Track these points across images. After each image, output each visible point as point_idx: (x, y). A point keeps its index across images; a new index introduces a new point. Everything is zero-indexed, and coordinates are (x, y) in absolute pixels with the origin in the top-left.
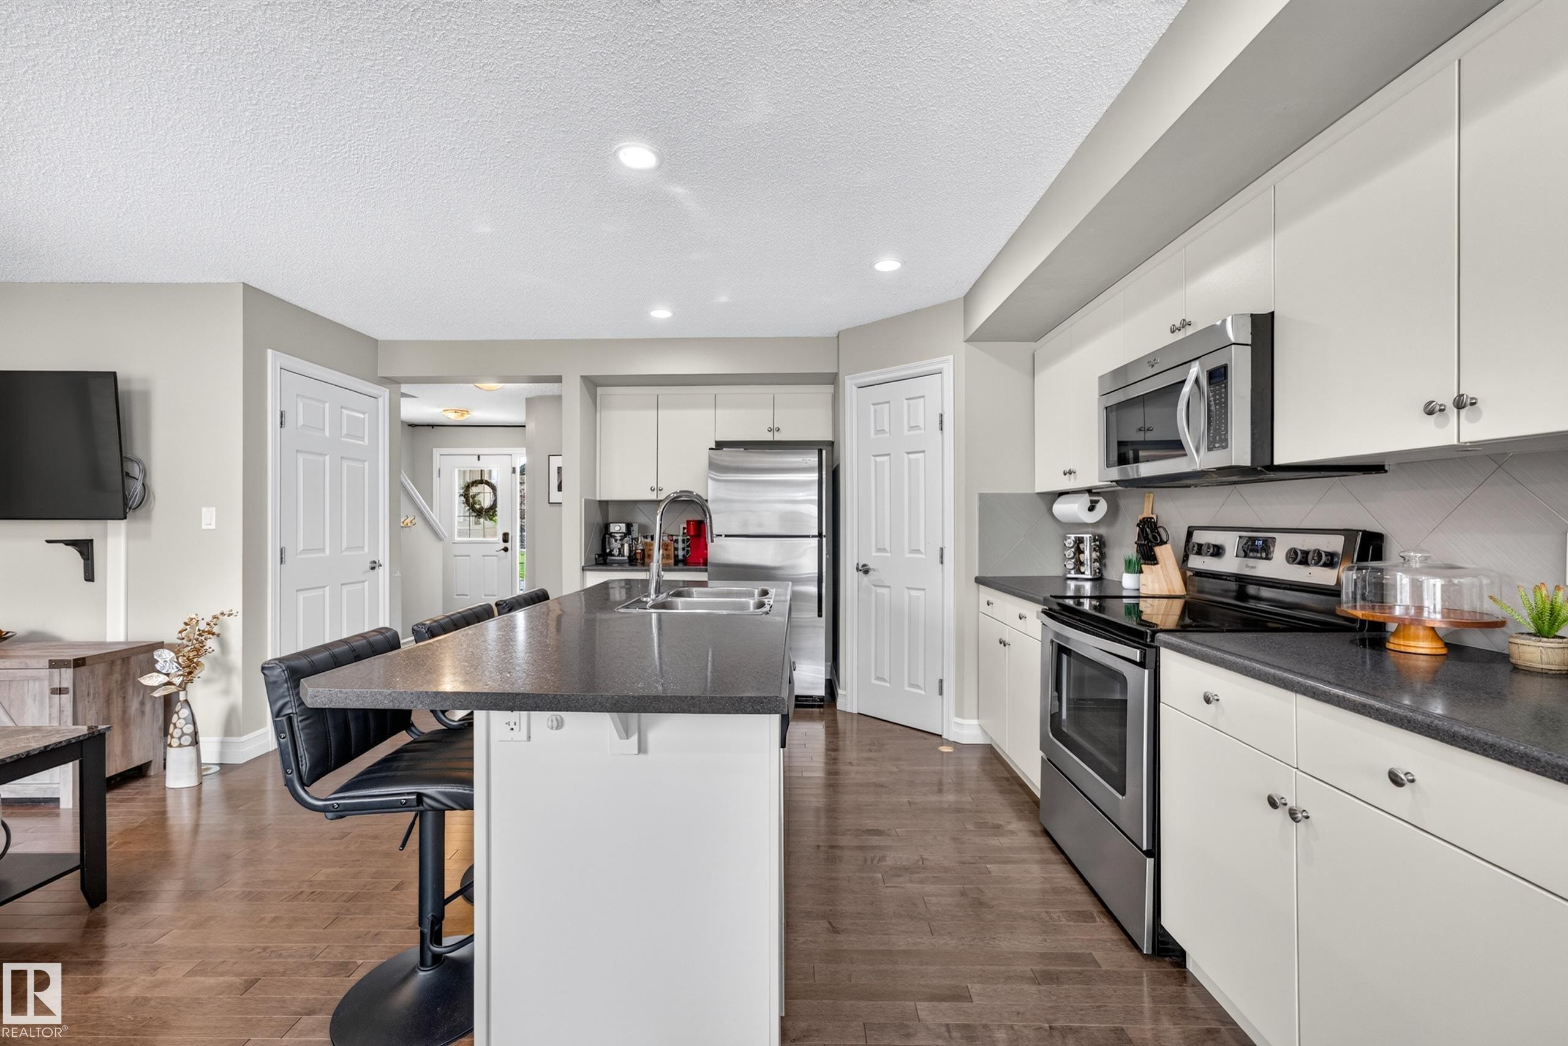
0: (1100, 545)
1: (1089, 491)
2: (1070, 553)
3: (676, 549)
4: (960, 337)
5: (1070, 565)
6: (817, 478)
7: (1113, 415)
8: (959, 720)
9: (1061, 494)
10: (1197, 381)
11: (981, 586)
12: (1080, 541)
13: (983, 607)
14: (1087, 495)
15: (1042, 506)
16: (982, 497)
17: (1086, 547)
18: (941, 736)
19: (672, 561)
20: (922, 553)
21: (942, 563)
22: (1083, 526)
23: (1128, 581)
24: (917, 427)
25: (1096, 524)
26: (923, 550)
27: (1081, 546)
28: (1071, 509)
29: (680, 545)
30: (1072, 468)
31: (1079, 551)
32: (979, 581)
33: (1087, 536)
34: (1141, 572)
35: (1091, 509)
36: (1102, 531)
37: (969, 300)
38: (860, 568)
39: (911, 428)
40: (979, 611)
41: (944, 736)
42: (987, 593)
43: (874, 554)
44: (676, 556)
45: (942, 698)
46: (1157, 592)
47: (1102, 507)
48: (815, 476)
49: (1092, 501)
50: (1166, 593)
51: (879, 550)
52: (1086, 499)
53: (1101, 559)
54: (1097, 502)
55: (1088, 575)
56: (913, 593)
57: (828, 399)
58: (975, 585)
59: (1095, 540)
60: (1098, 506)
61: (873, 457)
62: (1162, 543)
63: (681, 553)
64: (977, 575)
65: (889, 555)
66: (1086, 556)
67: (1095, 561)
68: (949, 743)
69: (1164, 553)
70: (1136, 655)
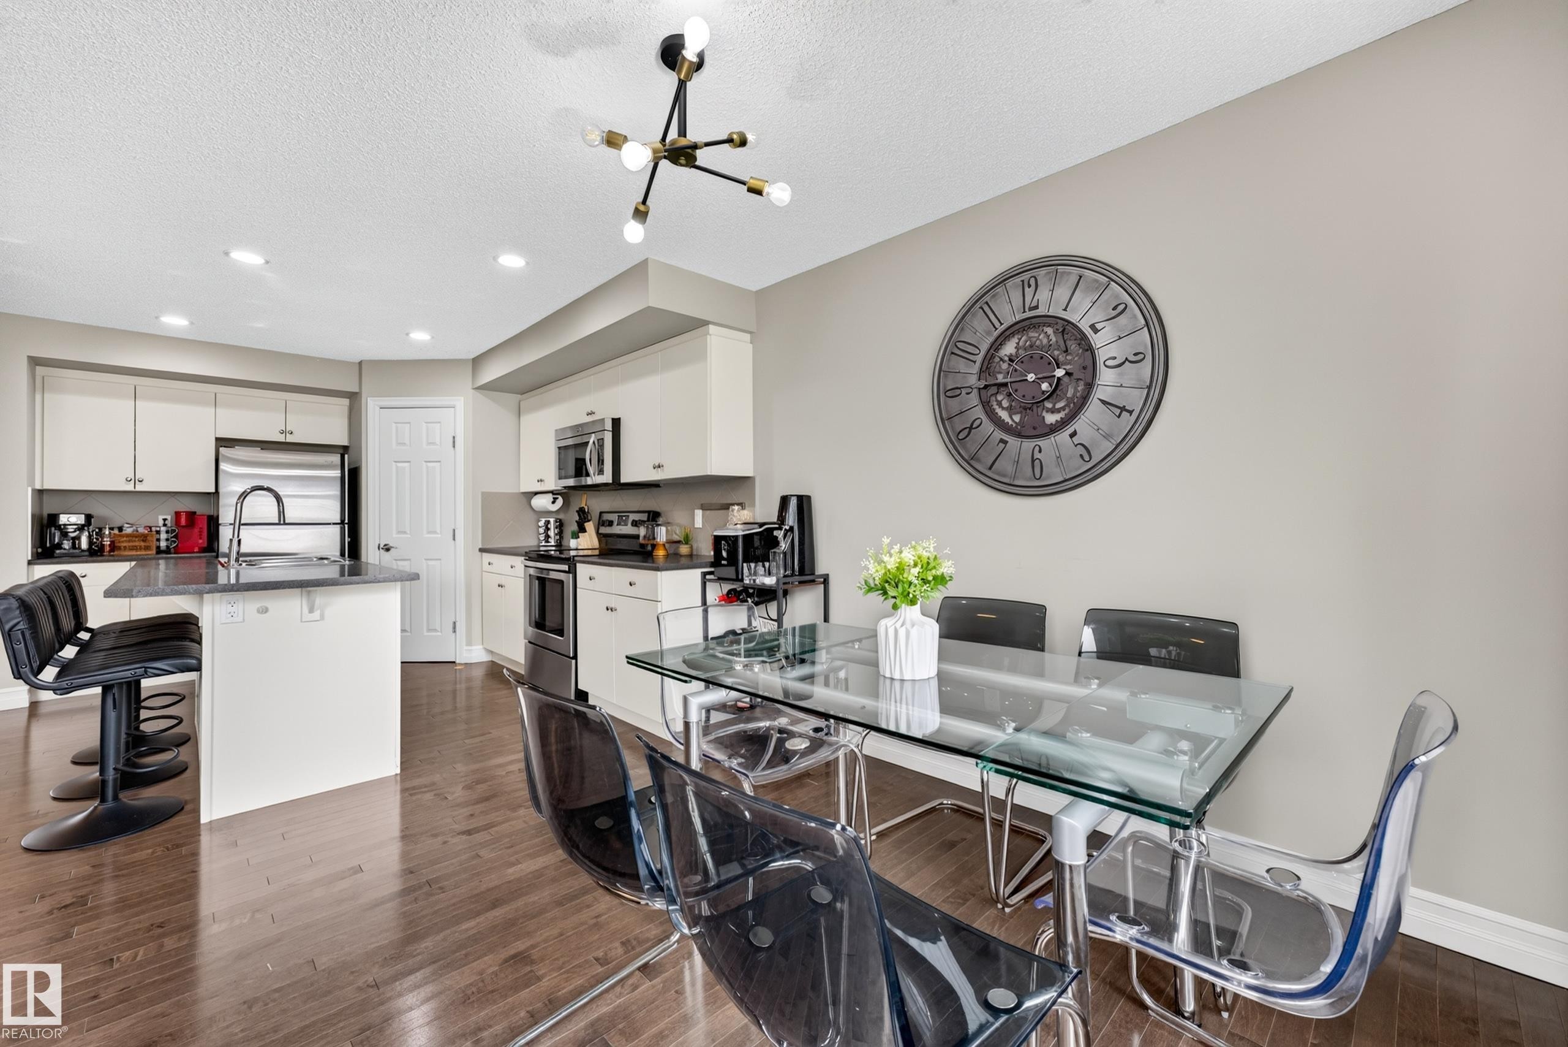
0: (560, 525)
1: (552, 492)
2: (542, 530)
3: (158, 540)
4: (471, 386)
5: (542, 537)
6: (340, 475)
7: (562, 452)
8: (470, 648)
9: (536, 493)
10: (594, 442)
11: (484, 554)
12: (548, 522)
13: (486, 567)
14: (551, 495)
15: (524, 500)
16: (483, 493)
17: (552, 526)
18: (454, 662)
19: (154, 552)
20: (438, 534)
21: (454, 539)
22: (549, 513)
23: (573, 543)
24: (434, 444)
25: (558, 511)
26: (438, 532)
27: (549, 526)
28: (542, 503)
29: (163, 536)
30: (543, 478)
31: (547, 529)
32: (482, 550)
33: (552, 520)
34: (579, 537)
35: (553, 502)
36: (561, 516)
37: (477, 362)
38: (382, 546)
39: (429, 444)
40: (482, 571)
41: (457, 662)
42: (487, 557)
43: (394, 536)
44: (158, 547)
45: (456, 635)
46: (586, 547)
47: (560, 501)
48: (337, 473)
49: (554, 498)
50: (590, 547)
51: (399, 532)
52: (550, 497)
53: (560, 533)
54: (557, 498)
55: (553, 543)
56: (430, 563)
57: (346, 410)
58: (480, 553)
59: (557, 522)
60: (557, 501)
61: (394, 463)
62: (589, 521)
63: (163, 544)
64: (480, 546)
65: (409, 536)
66: (551, 533)
67: (556, 534)
68: (460, 664)
69: (590, 526)
70: (565, 567)
